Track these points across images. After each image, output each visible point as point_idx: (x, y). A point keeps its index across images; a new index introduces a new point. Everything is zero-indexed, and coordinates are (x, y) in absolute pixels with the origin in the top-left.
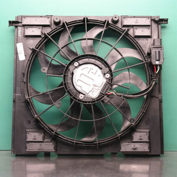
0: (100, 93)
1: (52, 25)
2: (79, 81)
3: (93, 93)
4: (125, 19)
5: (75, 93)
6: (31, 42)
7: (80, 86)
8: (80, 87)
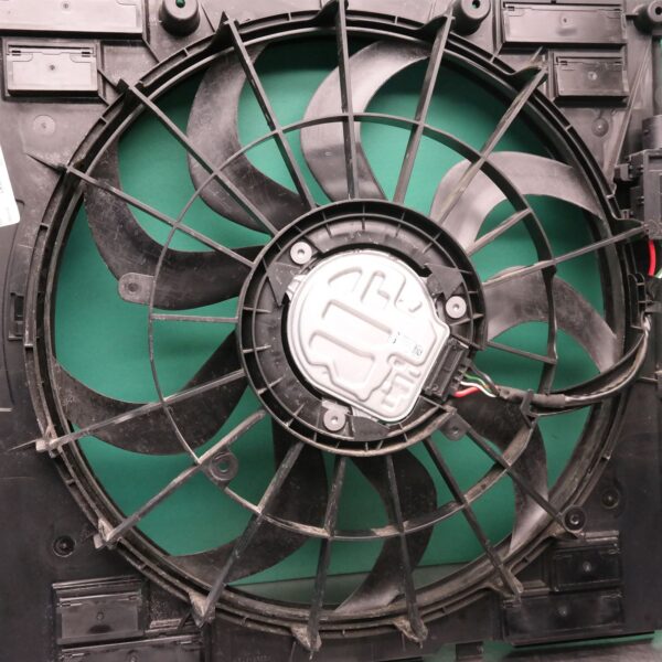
0: (423, 393)
1: (152, 34)
2: (317, 338)
3: (389, 398)
4: (511, 13)
5: (302, 401)
6: (44, 126)
7: (327, 367)
8: (324, 369)
